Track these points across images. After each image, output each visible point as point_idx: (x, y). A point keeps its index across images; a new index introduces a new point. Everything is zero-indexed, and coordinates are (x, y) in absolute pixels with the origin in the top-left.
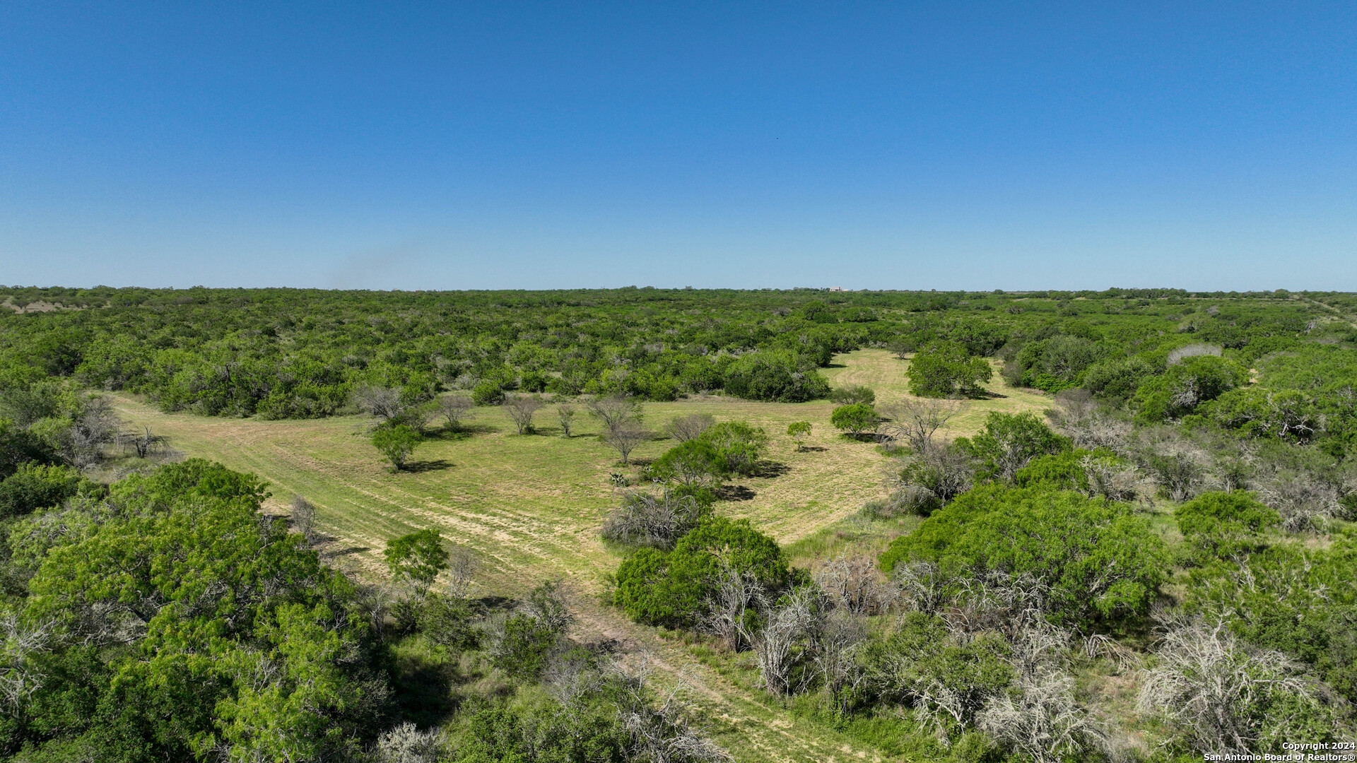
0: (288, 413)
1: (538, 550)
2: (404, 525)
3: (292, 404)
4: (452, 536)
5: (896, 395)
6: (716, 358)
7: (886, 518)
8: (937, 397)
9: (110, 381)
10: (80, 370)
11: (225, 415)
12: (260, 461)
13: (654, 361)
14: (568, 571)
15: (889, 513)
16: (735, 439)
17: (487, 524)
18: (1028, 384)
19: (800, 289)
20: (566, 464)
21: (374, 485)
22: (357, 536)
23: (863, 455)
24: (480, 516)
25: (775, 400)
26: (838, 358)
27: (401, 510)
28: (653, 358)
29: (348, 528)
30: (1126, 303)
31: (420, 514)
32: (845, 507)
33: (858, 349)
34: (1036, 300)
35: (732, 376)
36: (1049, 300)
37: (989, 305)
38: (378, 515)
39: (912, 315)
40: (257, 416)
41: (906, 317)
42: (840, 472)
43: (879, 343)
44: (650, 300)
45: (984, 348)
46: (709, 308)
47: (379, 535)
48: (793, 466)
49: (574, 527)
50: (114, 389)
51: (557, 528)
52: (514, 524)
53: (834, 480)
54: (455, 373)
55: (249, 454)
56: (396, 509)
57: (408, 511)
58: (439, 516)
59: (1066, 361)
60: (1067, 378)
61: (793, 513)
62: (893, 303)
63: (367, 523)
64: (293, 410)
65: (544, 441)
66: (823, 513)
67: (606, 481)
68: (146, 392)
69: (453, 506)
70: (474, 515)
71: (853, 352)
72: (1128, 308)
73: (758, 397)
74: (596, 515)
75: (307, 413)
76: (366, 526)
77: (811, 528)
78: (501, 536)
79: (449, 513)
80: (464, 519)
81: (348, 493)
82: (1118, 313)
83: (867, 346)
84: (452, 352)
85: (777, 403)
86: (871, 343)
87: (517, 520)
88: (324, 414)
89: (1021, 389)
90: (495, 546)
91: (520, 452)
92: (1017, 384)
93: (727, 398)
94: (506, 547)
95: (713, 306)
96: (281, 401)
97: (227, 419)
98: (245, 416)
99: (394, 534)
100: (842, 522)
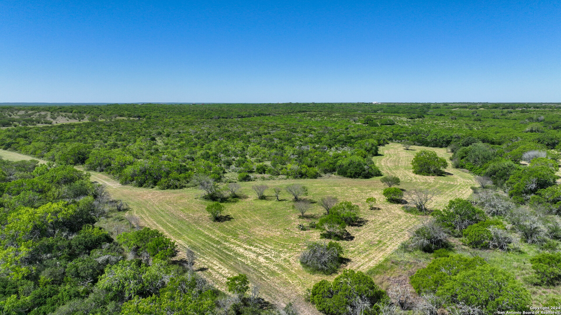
0: (168, 187)
1: (277, 268)
2: (223, 252)
3: (170, 183)
4: (243, 259)
5: (407, 173)
6: (332, 153)
7: (410, 252)
8: (424, 175)
9: (98, 168)
10: (87, 163)
11: (145, 187)
12: (163, 213)
13: (307, 156)
14: (290, 281)
15: (410, 249)
16: (347, 210)
17: (255, 252)
18: (462, 167)
19: (360, 103)
20: (279, 216)
21: (208, 228)
22: (207, 258)
23: (396, 211)
24: (251, 247)
25: (358, 178)
26: (381, 150)
27: (221, 243)
28: (306, 155)
29: (203, 254)
30: (502, 112)
31: (229, 246)
32: (393, 244)
33: (388, 144)
34: (462, 110)
35: (340, 166)
36: (468, 109)
37: (442, 113)
38: (213, 246)
39: (410, 121)
40: (157, 187)
41: (407, 122)
42: (388, 222)
43: (397, 141)
44: (298, 112)
45: (442, 144)
46: (323, 117)
47: (215, 258)
48: (369, 219)
49: (288, 255)
50: (100, 172)
51: (281, 255)
52: (265, 252)
53: (387, 227)
54: (229, 164)
55: (157, 209)
56: (218, 243)
57: (224, 244)
58: (236, 247)
59: (479, 158)
60: (479, 166)
61: (372, 248)
62: (400, 111)
63: (210, 251)
64: (171, 186)
65: (269, 203)
66: (384, 248)
67: (296, 228)
68: (113, 174)
69: (240, 241)
70: (249, 247)
71: (386, 145)
72: (503, 115)
73: (351, 177)
74: (295, 247)
75: (176, 187)
76: (209, 252)
77: (379, 257)
78: (261, 259)
79: (239, 246)
80: (246, 249)
81: (200, 233)
82: (498, 118)
83: (392, 142)
84: (226, 152)
85: (359, 179)
86: (394, 140)
87: (266, 250)
88: (182, 187)
89: (460, 169)
90: (260, 265)
91: (260, 209)
92: (457, 167)
93: (338, 176)
94: (264, 266)
95: (325, 115)
96: (166, 182)
97: (146, 189)
98: (152, 188)
99: (221, 257)
100: (393, 254)
